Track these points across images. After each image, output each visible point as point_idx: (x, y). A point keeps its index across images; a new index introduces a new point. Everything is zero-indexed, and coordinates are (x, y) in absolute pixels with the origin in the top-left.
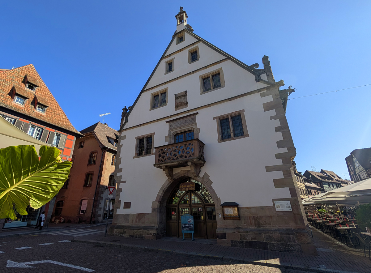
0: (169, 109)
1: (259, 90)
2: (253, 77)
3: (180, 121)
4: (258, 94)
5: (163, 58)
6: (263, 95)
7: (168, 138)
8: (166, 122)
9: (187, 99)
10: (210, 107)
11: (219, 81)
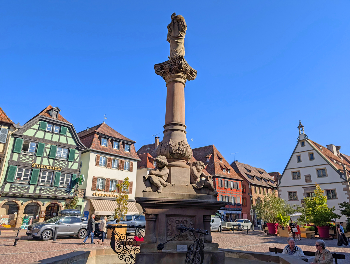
0: (302, 181)
1: (342, 182)
2: (339, 176)
3: (309, 188)
4: (341, 184)
5: (294, 153)
6: (343, 184)
7: (304, 195)
8: (303, 187)
9: (311, 178)
10: (322, 185)
11: (325, 173)
